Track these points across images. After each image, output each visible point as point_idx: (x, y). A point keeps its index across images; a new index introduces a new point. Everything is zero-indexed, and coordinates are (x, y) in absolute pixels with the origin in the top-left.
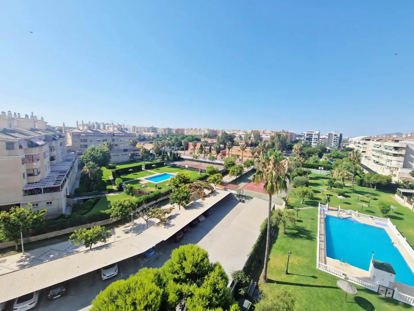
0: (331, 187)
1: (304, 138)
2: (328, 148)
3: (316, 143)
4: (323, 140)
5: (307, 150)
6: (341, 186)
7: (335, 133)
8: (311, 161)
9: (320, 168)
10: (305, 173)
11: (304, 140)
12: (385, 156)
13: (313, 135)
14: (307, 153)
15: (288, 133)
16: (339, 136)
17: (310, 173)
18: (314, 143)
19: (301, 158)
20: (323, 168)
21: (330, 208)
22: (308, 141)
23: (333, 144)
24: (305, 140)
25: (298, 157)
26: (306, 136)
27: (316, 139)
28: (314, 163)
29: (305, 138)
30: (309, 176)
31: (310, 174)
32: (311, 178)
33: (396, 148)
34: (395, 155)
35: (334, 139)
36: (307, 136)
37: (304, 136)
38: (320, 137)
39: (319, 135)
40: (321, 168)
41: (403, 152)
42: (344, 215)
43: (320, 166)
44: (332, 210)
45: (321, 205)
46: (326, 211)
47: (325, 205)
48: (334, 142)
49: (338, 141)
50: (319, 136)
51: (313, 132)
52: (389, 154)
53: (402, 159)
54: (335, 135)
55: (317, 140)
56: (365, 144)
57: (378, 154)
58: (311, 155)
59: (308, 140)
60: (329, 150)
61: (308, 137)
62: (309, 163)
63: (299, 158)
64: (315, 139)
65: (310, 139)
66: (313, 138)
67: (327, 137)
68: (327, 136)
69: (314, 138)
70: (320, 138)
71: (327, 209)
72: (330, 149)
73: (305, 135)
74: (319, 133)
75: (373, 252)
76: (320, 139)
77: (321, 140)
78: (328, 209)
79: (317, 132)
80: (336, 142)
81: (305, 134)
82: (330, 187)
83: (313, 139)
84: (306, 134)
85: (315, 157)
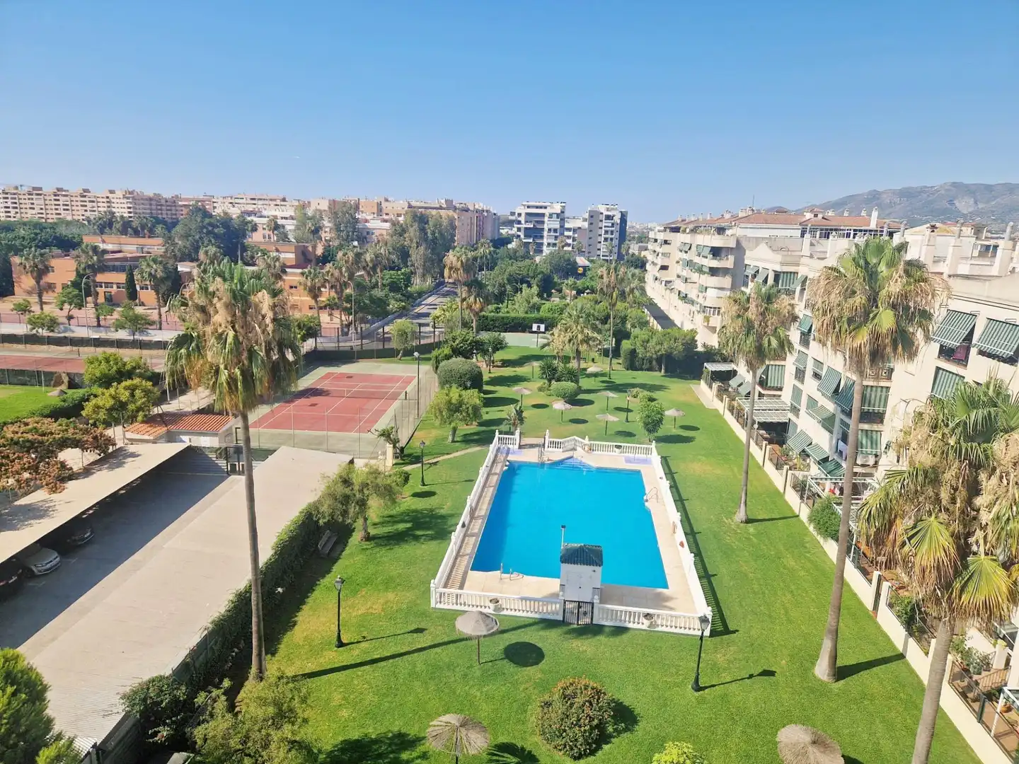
0: (550, 381)
1: (519, 229)
2: (581, 261)
3: (555, 245)
4: (576, 235)
5: (510, 269)
6: (573, 376)
7: (608, 210)
8: (516, 308)
9: (535, 328)
10: (478, 347)
11: (519, 236)
12: (695, 276)
13: (546, 219)
14: (508, 280)
15: (467, 210)
16: (619, 222)
17: (499, 346)
18: (549, 244)
19: (472, 299)
20: (542, 327)
21: (527, 441)
22: (531, 240)
23: (603, 248)
24: (522, 236)
25: (464, 296)
26: (523, 222)
27: (555, 231)
28: (526, 313)
29: (523, 231)
30: (499, 356)
31: (502, 348)
32: (506, 363)
33: (716, 252)
34: (714, 272)
35: (606, 232)
36: (526, 222)
37: (519, 222)
38: (567, 225)
39: (561, 217)
40: (539, 327)
41: (729, 262)
42: (556, 454)
43: (541, 321)
44: (532, 446)
45: (500, 436)
46: (514, 453)
47: (510, 436)
48: (606, 239)
49: (616, 235)
50: (563, 220)
51: (546, 208)
52: (704, 269)
53: (726, 281)
54: (608, 217)
55: (558, 234)
56: (666, 242)
57: (685, 273)
58: (519, 285)
59: (530, 237)
60: (585, 268)
61: (532, 226)
62: (513, 315)
63: (464, 300)
64: (552, 234)
65: (535, 233)
66: (546, 227)
67: (586, 225)
68: (585, 220)
69: (550, 230)
70: (569, 230)
71: (517, 446)
72: (587, 263)
73: (522, 219)
74: (562, 212)
75: (563, 527)
76: (567, 233)
77: (571, 233)
78: (521, 447)
79: (557, 208)
80: (612, 239)
81: (520, 215)
82: (546, 381)
83: (545, 233)
84: (523, 215)
85: (530, 293)
